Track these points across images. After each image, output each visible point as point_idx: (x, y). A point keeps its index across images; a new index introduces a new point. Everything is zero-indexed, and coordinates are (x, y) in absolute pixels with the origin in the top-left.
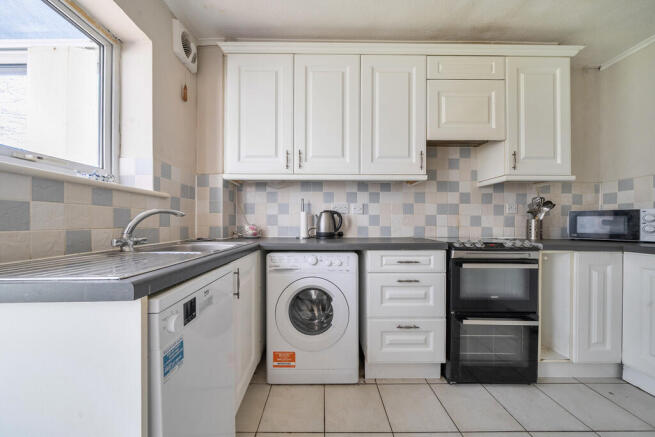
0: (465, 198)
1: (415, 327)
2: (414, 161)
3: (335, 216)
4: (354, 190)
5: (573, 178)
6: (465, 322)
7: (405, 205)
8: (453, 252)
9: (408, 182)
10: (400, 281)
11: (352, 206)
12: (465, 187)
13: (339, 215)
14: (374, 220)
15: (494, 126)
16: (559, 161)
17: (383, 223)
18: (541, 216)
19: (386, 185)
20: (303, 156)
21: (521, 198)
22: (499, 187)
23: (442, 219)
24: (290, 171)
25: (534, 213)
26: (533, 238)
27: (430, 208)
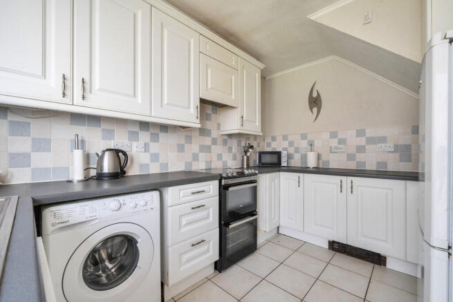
0: (214, 142)
1: (203, 241)
2: (192, 111)
3: (120, 154)
4: (136, 129)
5: (261, 134)
6: (231, 226)
7: (178, 145)
8: (223, 181)
9: (181, 127)
10: (193, 208)
11: (135, 144)
12: (214, 134)
13: (125, 154)
14: (155, 157)
15: (233, 97)
16: (257, 124)
17: (162, 159)
18: (248, 154)
19: (164, 128)
20: (87, 86)
21: (239, 142)
22: (230, 136)
23: (202, 156)
24: (67, 100)
25: (246, 152)
26: (245, 167)
27: (195, 148)
